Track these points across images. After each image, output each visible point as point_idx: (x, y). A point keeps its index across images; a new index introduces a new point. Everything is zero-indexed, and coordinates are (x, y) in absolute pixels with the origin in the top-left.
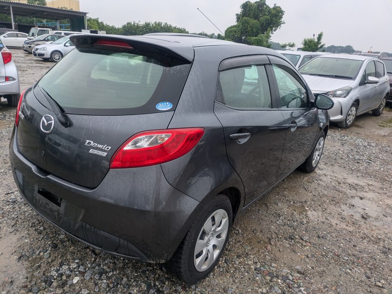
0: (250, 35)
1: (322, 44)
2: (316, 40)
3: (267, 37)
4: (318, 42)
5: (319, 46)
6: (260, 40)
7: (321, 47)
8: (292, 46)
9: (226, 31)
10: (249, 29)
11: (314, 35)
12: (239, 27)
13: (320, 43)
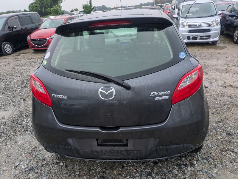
0: (47, 7)
1: (93, 7)
2: (89, 5)
3: (59, 7)
4: (91, 6)
5: (92, 8)
6: (56, 10)
7: (93, 8)
8: (77, 10)
9: (29, 7)
10: (45, 3)
11: (87, 2)
12: (37, 3)
13: (92, 6)
